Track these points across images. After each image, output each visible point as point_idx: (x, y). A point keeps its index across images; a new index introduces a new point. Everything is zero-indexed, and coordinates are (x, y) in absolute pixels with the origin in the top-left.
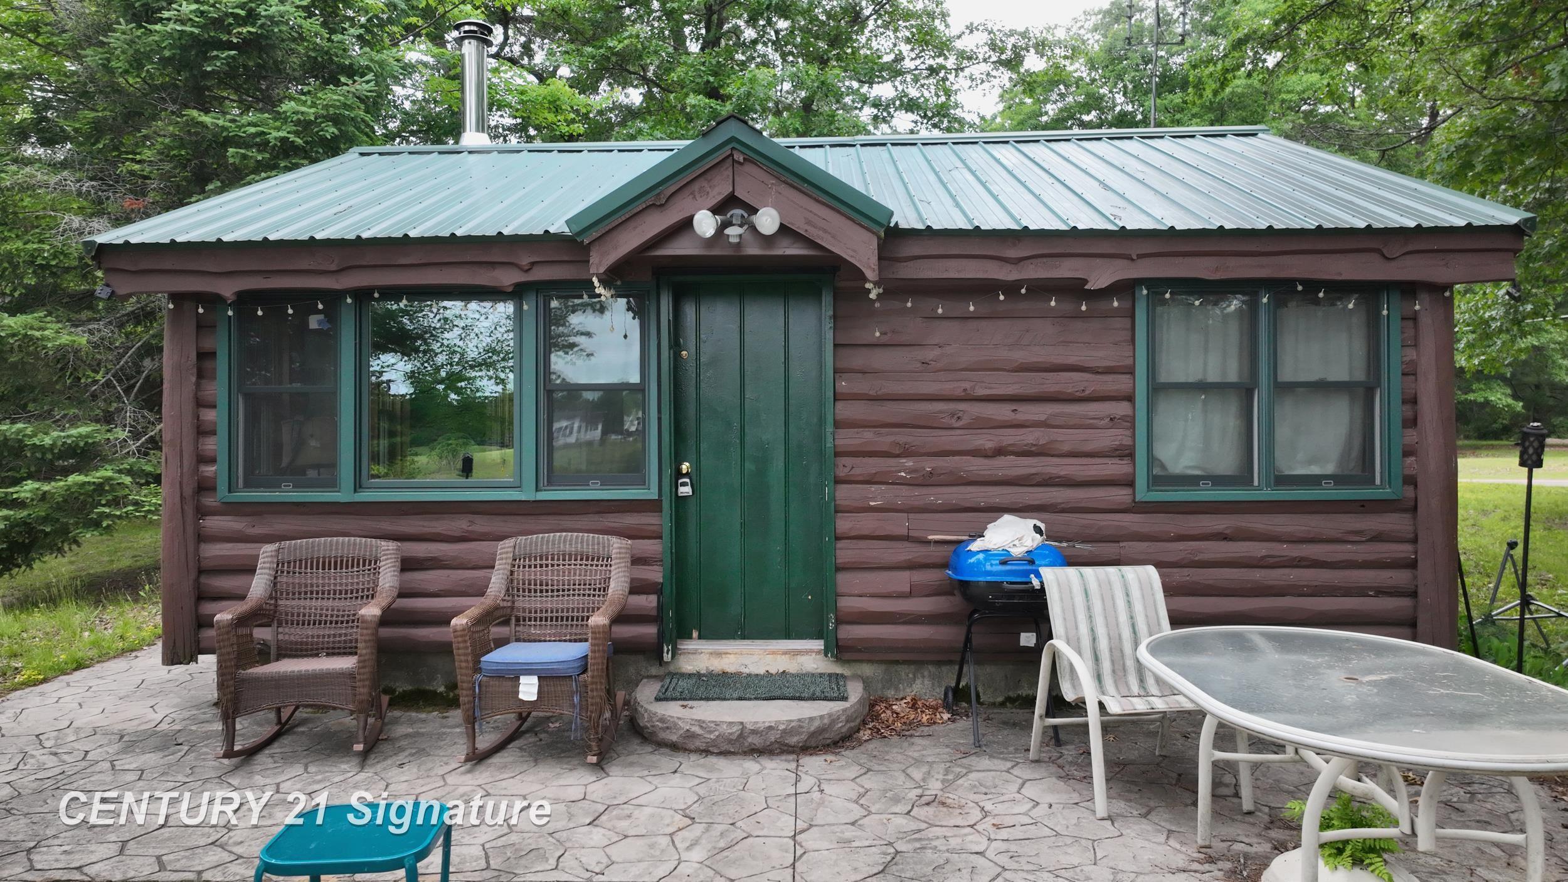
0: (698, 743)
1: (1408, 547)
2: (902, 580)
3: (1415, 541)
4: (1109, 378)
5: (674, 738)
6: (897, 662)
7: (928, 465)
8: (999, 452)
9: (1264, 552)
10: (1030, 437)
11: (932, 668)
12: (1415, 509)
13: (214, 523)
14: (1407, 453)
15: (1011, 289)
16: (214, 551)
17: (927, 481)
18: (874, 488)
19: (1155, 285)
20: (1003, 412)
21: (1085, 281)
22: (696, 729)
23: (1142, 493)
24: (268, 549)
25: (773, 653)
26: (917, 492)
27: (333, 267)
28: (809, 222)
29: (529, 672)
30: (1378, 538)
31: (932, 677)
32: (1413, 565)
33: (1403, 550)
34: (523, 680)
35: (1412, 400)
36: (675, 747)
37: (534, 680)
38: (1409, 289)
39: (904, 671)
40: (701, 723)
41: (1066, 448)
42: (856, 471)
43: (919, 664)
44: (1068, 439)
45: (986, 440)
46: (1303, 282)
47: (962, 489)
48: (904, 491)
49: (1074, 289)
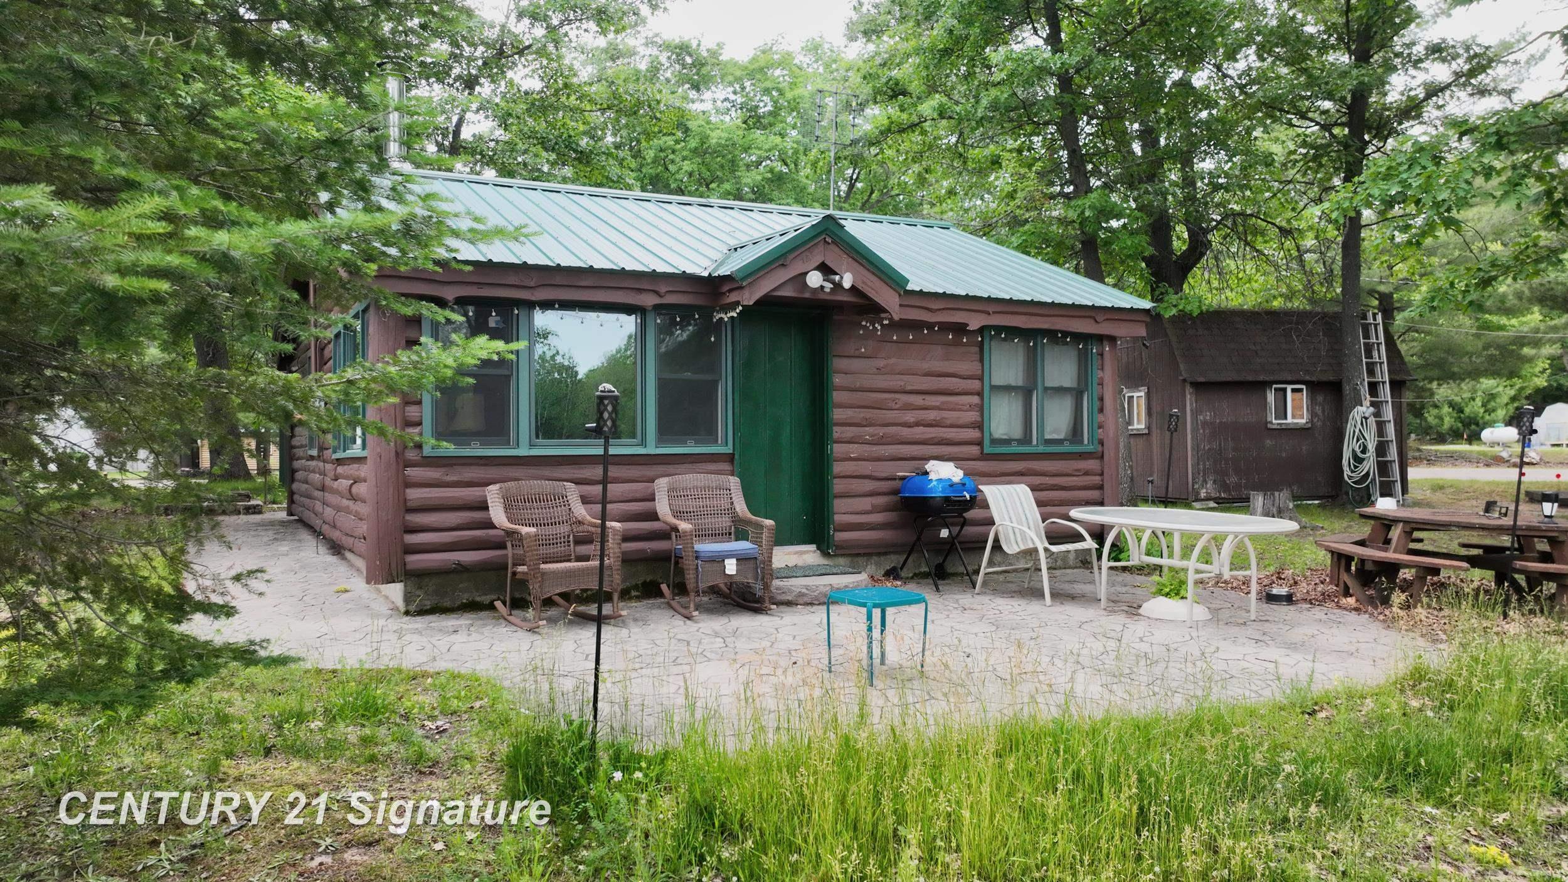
0: (806, 599)
1: (1098, 478)
2: (866, 503)
3: (1102, 474)
4: (970, 381)
5: (790, 598)
6: (858, 555)
7: (881, 431)
8: (917, 424)
9: (1038, 482)
10: (932, 415)
11: (875, 558)
12: (1102, 457)
13: (412, 472)
14: (1100, 427)
15: (930, 326)
16: (415, 495)
17: (881, 441)
18: (851, 446)
19: (999, 329)
20: (917, 400)
21: (967, 325)
22: (804, 591)
23: (988, 449)
24: (494, 488)
25: (789, 554)
26: (875, 448)
27: (532, 284)
28: (864, 282)
29: (730, 556)
30: (1087, 473)
31: (876, 564)
32: (1101, 487)
33: (1096, 479)
34: (727, 561)
35: (1101, 399)
36: (789, 604)
37: (734, 561)
38: (1100, 338)
39: (861, 560)
40: (807, 587)
41: (948, 422)
42: (844, 435)
43: (869, 555)
44: (951, 416)
45: (910, 417)
46: (1061, 332)
47: (900, 446)
48: (867, 447)
49: (960, 329)
